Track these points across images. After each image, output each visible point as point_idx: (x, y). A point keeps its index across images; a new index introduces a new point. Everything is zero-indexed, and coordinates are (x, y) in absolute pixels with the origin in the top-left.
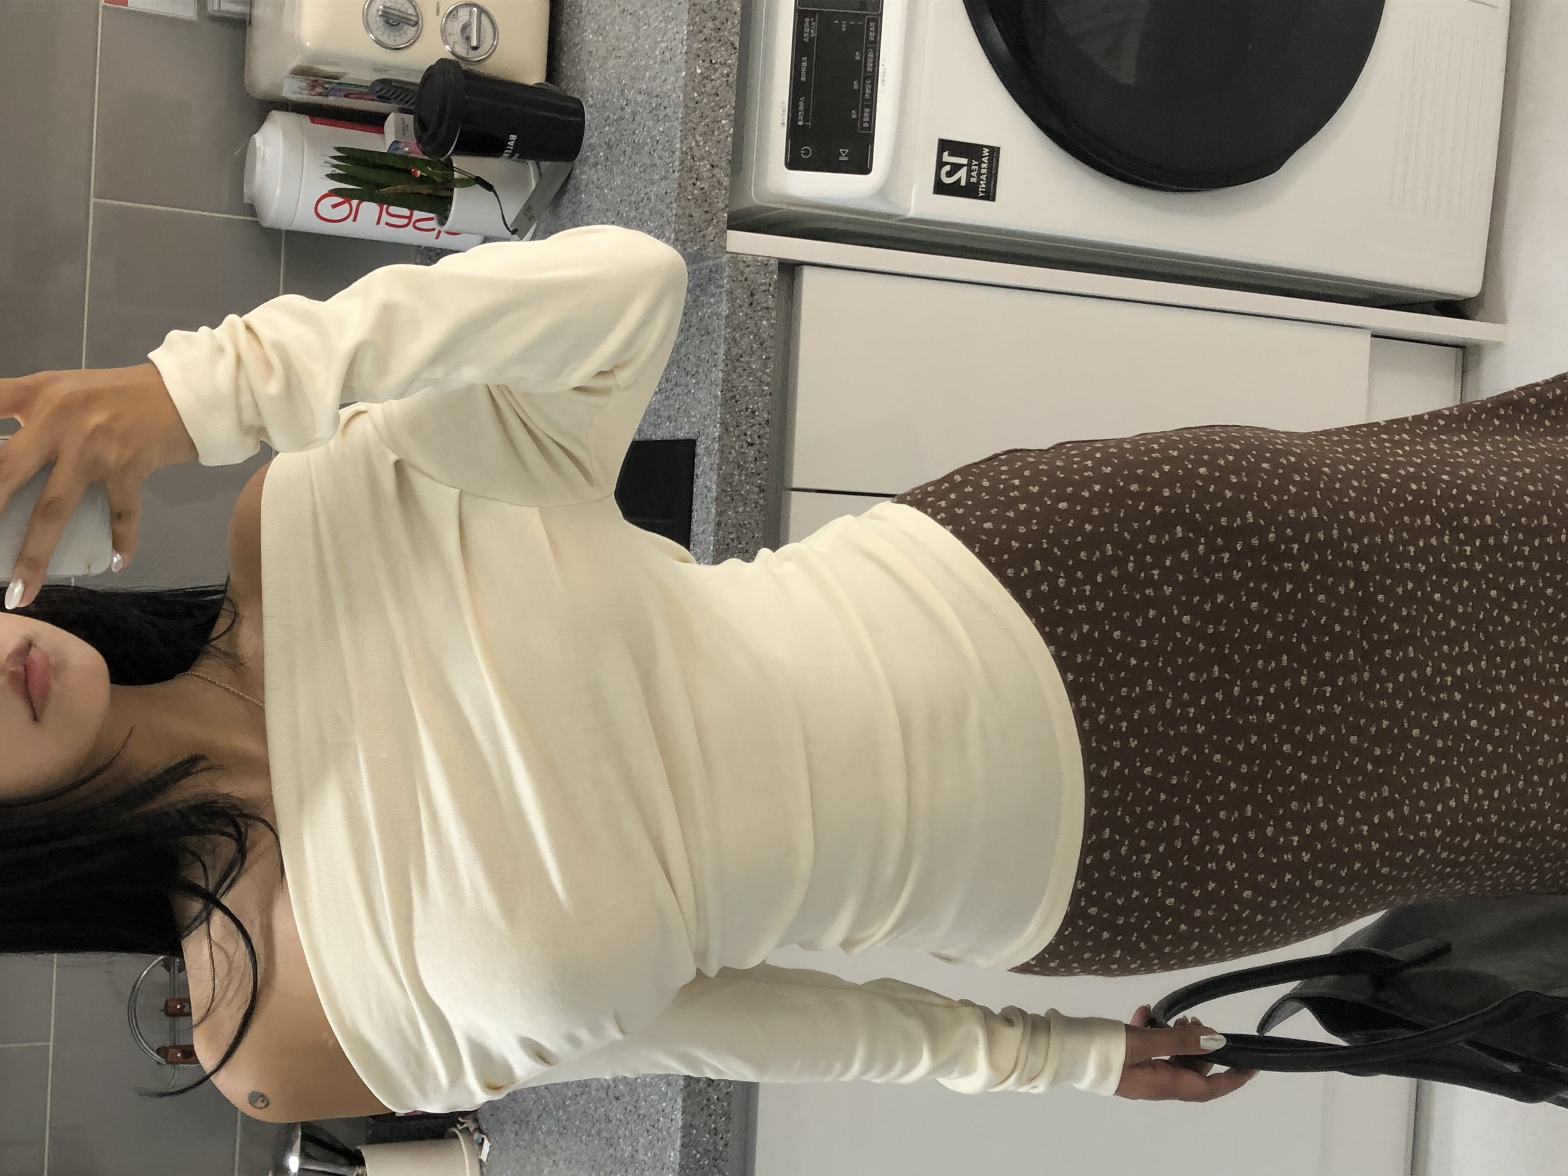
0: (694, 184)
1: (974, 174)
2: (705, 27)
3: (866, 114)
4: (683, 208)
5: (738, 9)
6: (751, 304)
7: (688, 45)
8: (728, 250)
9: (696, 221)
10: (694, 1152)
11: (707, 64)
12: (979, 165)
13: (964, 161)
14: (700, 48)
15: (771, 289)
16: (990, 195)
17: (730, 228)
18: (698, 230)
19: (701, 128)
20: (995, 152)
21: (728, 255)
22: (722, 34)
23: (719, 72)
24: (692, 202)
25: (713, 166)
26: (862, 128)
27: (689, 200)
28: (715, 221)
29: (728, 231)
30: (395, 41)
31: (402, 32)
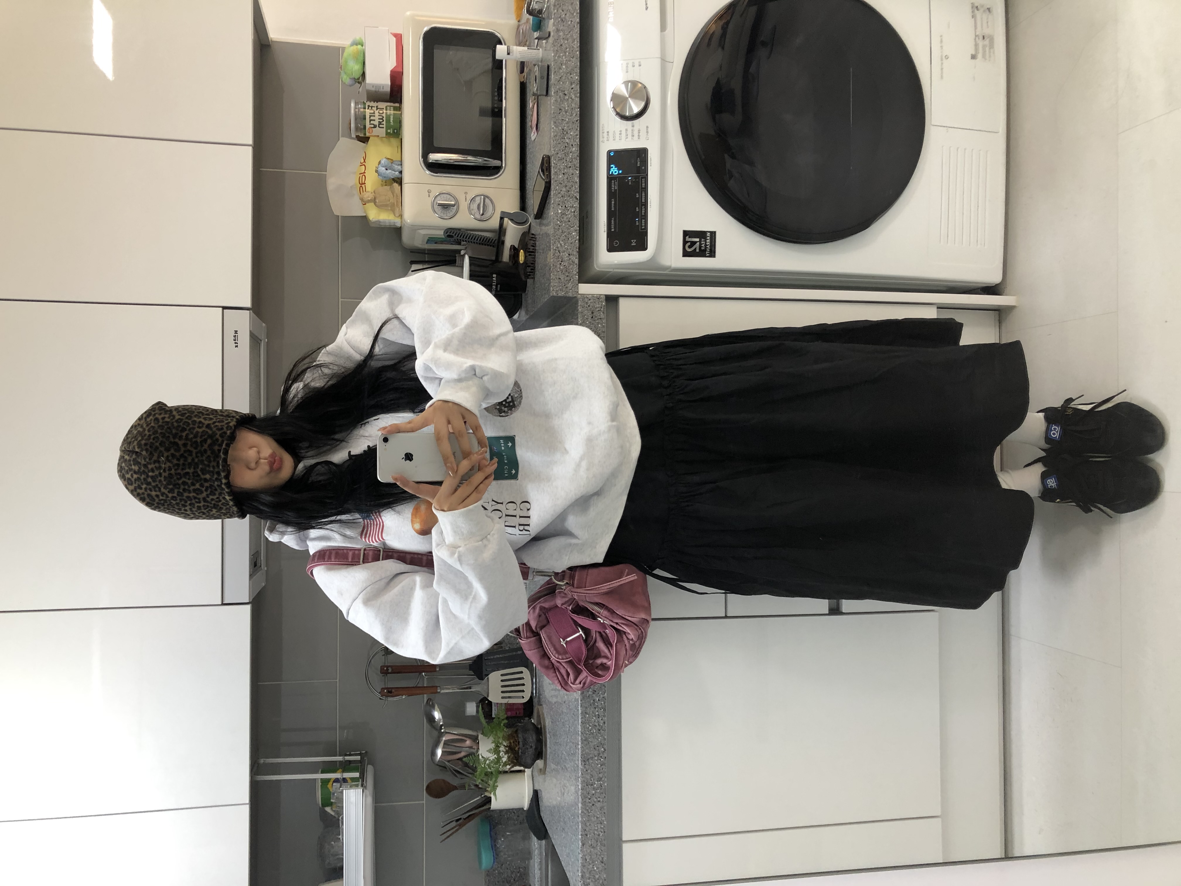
0: (560, 264)
1: (703, 245)
2: (561, 191)
3: (643, 222)
4: (556, 275)
5: (578, 180)
6: (592, 317)
7: (553, 200)
8: (579, 293)
9: (562, 281)
10: (588, 726)
11: (564, 206)
12: (706, 242)
13: (698, 240)
14: (559, 201)
15: (602, 309)
16: (712, 254)
17: (579, 283)
18: (563, 285)
19: (562, 238)
20: (713, 234)
21: (579, 296)
22: (570, 193)
23: (569, 211)
24: (560, 272)
25: (569, 255)
26: (642, 229)
27: (558, 271)
28: (572, 280)
29: (579, 284)
30: (447, 215)
31: (450, 211)
